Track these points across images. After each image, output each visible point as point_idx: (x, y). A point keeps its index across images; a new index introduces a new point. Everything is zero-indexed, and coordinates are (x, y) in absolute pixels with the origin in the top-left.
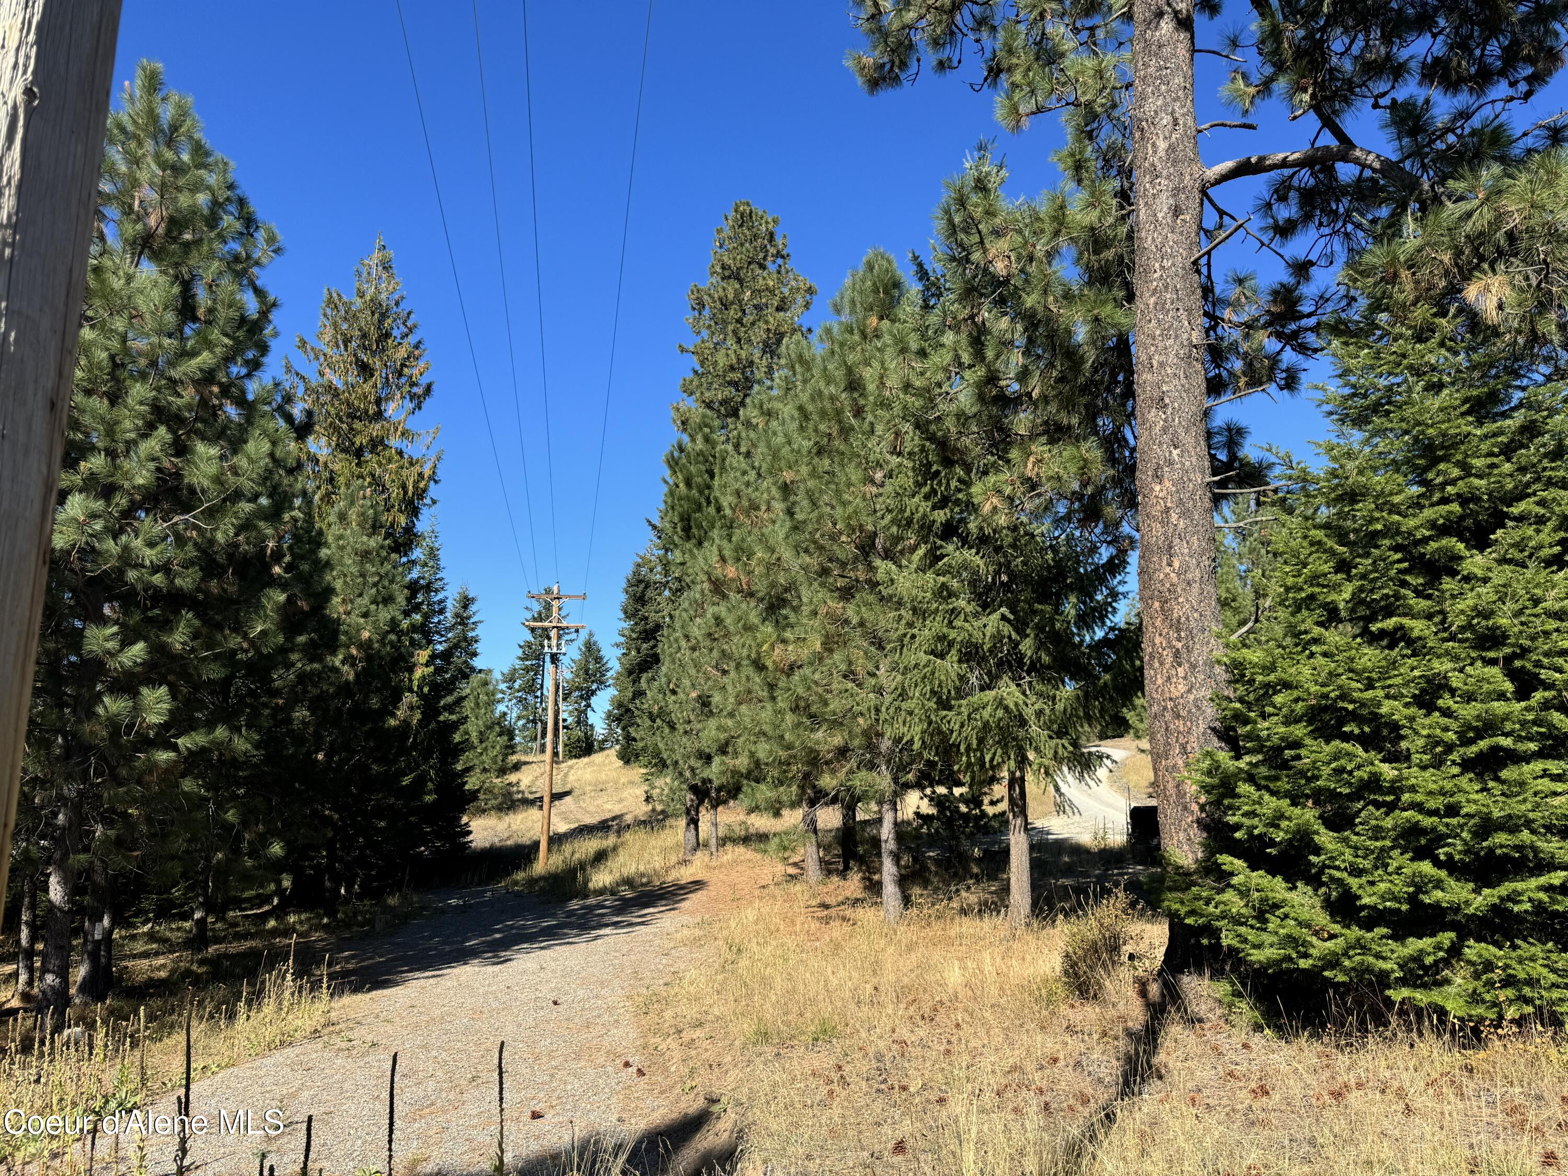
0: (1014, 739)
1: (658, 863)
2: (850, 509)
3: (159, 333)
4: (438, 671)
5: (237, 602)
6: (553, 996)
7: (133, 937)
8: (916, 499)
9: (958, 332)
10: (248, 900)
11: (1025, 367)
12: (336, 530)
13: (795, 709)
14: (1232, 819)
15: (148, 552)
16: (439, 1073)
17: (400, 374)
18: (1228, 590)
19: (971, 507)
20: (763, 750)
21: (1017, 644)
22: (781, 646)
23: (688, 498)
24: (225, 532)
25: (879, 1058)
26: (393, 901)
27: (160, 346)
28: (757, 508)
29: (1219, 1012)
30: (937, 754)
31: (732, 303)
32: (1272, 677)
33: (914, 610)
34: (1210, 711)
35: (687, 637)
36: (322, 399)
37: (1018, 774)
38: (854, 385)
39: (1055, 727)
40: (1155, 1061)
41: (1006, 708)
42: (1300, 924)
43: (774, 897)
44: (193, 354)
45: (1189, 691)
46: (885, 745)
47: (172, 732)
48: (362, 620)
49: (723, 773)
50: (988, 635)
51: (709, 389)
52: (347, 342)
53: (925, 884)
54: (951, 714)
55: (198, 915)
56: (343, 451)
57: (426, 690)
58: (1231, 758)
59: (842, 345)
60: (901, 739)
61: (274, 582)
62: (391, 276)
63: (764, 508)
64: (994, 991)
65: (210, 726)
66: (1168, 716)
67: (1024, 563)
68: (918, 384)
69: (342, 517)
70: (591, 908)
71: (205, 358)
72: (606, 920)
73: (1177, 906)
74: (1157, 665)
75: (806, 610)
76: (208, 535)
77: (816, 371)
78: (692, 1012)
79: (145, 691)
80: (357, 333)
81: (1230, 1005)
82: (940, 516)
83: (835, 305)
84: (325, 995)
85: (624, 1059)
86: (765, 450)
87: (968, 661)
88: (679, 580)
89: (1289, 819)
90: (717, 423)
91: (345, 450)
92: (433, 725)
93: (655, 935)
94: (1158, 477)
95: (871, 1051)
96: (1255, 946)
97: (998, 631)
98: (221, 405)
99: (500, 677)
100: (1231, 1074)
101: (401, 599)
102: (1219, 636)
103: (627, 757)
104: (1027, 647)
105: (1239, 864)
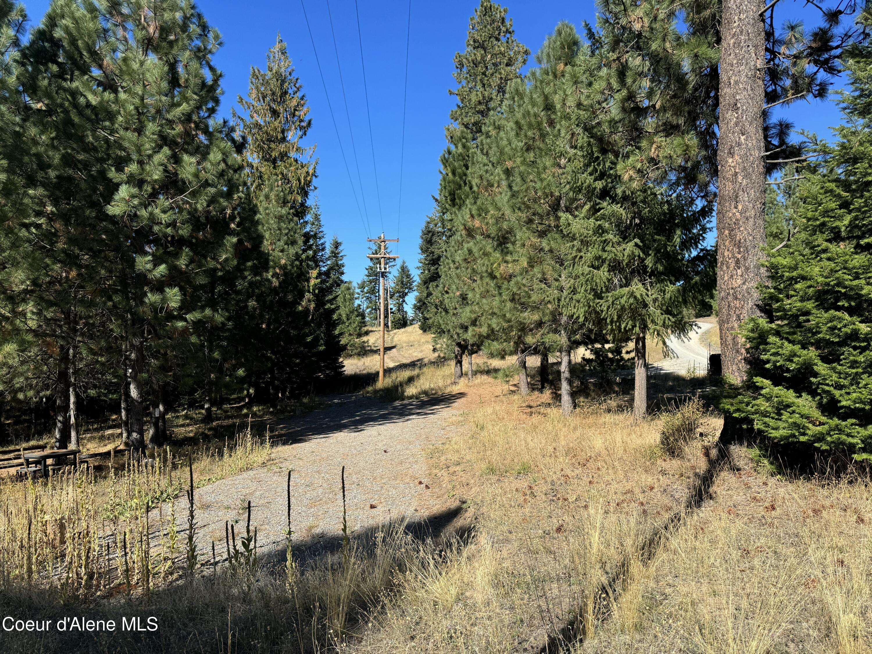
0: (639, 315)
1: (441, 383)
2: (545, 183)
3: (160, 93)
4: (322, 282)
5: (213, 243)
6: (384, 448)
7: (178, 417)
8: (585, 175)
9: (610, 67)
10: (234, 399)
11: (651, 89)
12: (265, 204)
13: (513, 300)
14: (764, 357)
15: (163, 216)
16: (325, 485)
17: (294, 115)
18: (778, 228)
19: (617, 178)
20: (494, 323)
21: (643, 260)
22: (505, 264)
23: (453, 182)
24: (202, 204)
25: (553, 483)
26: (305, 400)
27: (160, 101)
28: (492, 186)
29: (751, 465)
30: (594, 324)
31: (480, 63)
32: (795, 274)
33: (582, 241)
34: (756, 295)
35: (454, 262)
36: (253, 131)
37: (641, 335)
38: (549, 107)
39: (664, 308)
40: (711, 490)
41: (635, 297)
42: (802, 416)
43: (503, 402)
44: (179, 105)
45: (744, 283)
46: (564, 319)
47: (183, 311)
48: (281, 254)
49: (474, 336)
50: (626, 254)
51: (466, 116)
52: (264, 97)
53: (587, 396)
54: (602, 301)
55: (206, 406)
56: (266, 160)
57: (317, 291)
58: (767, 322)
59: (542, 82)
60: (572, 316)
61: (232, 233)
62: (287, 58)
63: (496, 185)
64: (621, 452)
65: (202, 308)
66: (730, 298)
67: (650, 212)
68: (585, 103)
69: (267, 197)
70: (405, 406)
71: (185, 107)
72: (413, 411)
73: (729, 407)
74: (725, 268)
75: (518, 244)
76: (193, 206)
77: (526, 100)
78: (455, 458)
79: (167, 290)
80: (270, 92)
81: (758, 462)
82: (599, 185)
83: (538, 58)
84: (268, 445)
85: (419, 480)
86: (496, 149)
87: (613, 271)
88: (450, 230)
89: (799, 357)
90: (470, 136)
91: (267, 160)
92: (322, 310)
93: (438, 419)
94: (731, 154)
95: (549, 480)
96: (773, 429)
97: (633, 253)
98: (197, 134)
99: (357, 286)
100: (755, 498)
101: (300, 242)
102: (763, 249)
103: (425, 328)
104: (649, 262)
105: (767, 382)
